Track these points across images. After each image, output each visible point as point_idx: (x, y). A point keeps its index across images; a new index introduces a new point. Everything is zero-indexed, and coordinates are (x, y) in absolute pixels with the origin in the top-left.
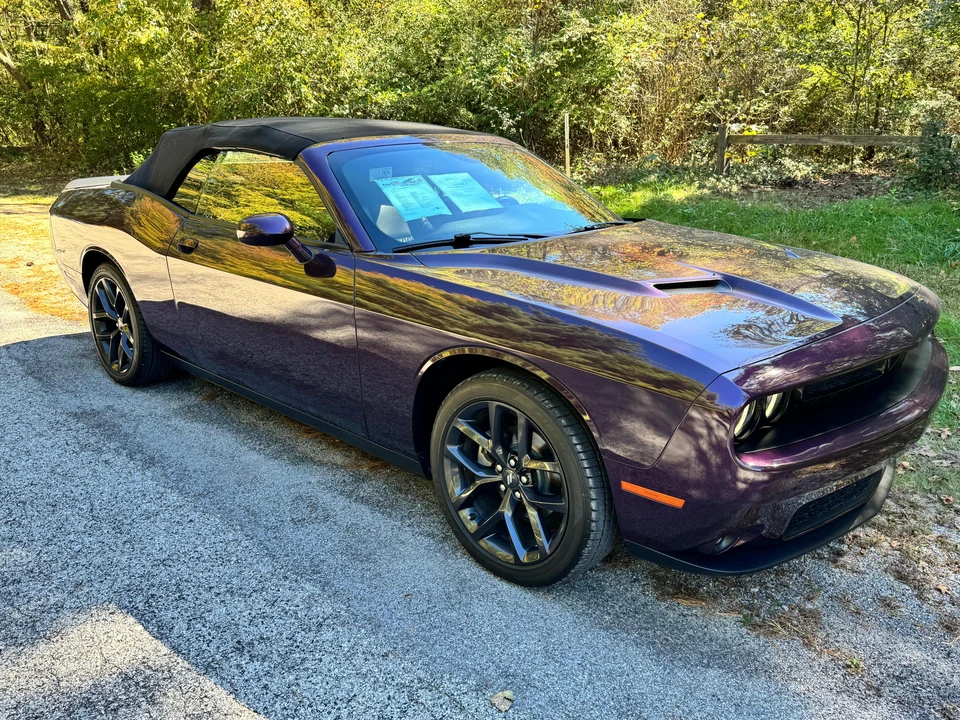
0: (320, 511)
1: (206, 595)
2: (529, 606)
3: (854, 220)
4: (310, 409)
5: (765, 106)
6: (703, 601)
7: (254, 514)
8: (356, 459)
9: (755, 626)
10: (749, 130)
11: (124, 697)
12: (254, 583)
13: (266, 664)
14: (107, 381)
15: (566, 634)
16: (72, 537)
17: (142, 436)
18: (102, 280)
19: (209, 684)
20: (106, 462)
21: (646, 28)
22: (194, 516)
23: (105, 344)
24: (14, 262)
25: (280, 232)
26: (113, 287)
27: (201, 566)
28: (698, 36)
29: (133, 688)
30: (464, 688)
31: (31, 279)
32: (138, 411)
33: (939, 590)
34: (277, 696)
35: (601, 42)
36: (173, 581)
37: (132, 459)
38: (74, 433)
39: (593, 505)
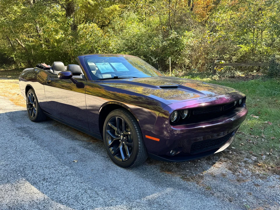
0: (76, 151)
1: (39, 168)
2: (124, 172)
3: (248, 85)
4: (80, 126)
5: (228, 56)
6: (172, 172)
7: (58, 151)
8: (90, 139)
9: (184, 179)
10: (221, 62)
11: (10, 189)
12: (53, 166)
13: (50, 183)
14: (30, 121)
15: (132, 179)
16: (9, 155)
17: (35, 133)
18: (30, 93)
19: (33, 187)
20: (23, 139)
21: (193, 35)
22: (42, 151)
23: (30, 111)
24: (14, 94)
25: (69, 75)
26: (32, 95)
27: (40, 162)
28: (207, 37)
29: (13, 187)
30: (100, 190)
31: (17, 98)
32: (35, 127)
33: (240, 172)
34: (50, 190)
35: (180, 38)
36: (32, 165)
37: (30, 138)
38: (17, 132)
39: (139, 143)
